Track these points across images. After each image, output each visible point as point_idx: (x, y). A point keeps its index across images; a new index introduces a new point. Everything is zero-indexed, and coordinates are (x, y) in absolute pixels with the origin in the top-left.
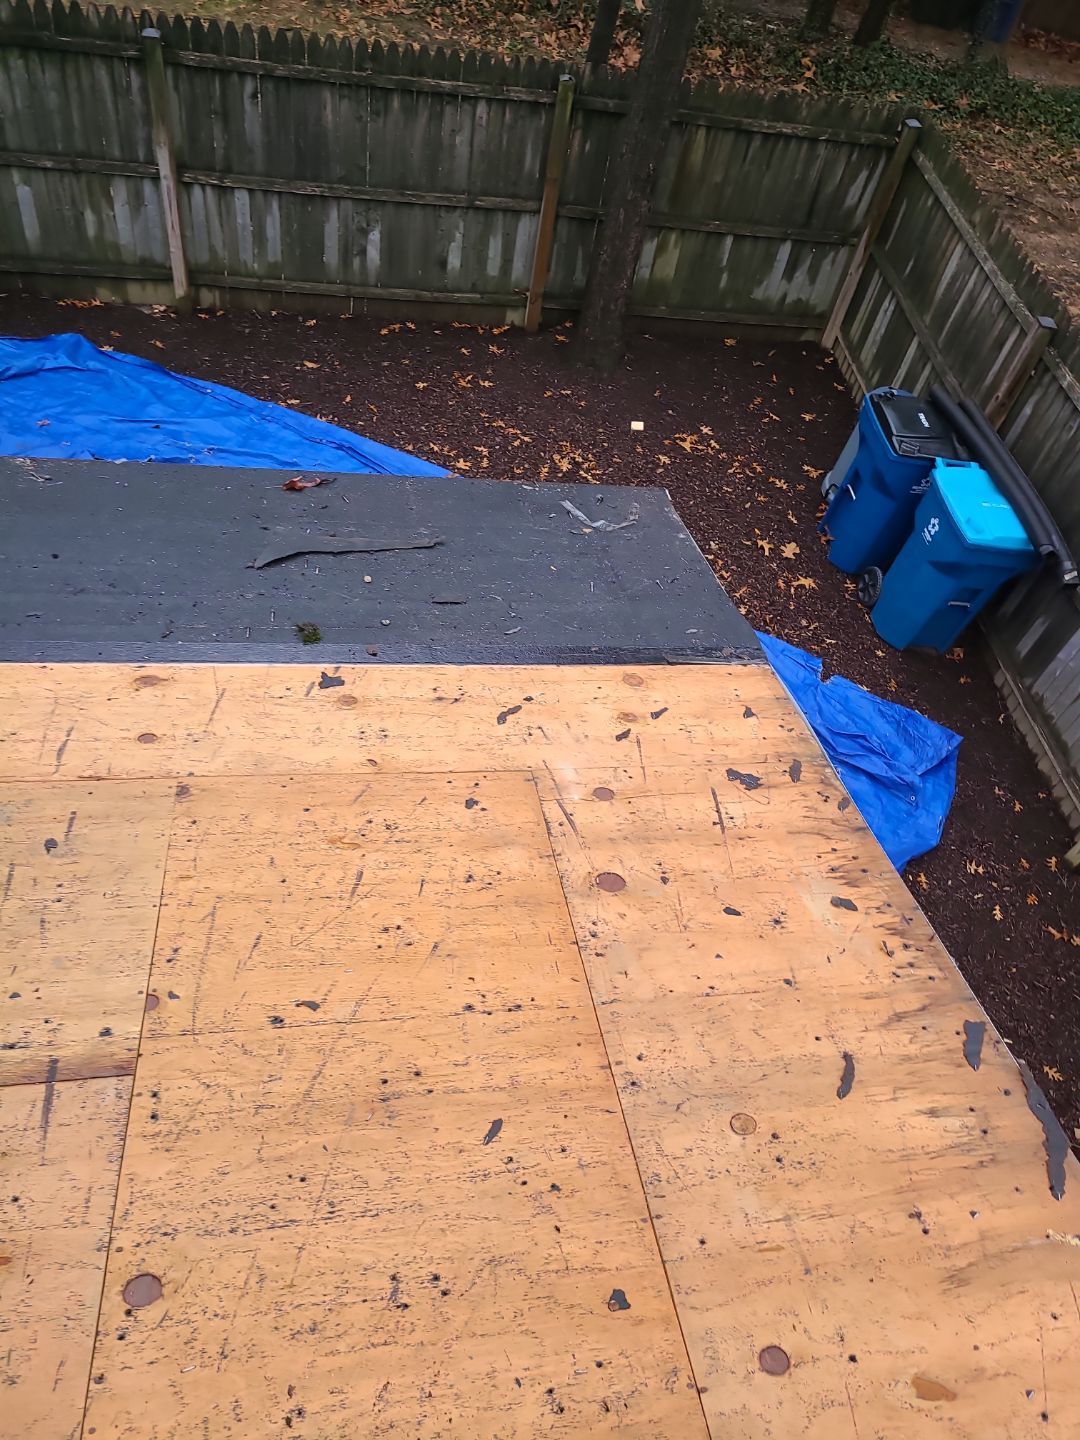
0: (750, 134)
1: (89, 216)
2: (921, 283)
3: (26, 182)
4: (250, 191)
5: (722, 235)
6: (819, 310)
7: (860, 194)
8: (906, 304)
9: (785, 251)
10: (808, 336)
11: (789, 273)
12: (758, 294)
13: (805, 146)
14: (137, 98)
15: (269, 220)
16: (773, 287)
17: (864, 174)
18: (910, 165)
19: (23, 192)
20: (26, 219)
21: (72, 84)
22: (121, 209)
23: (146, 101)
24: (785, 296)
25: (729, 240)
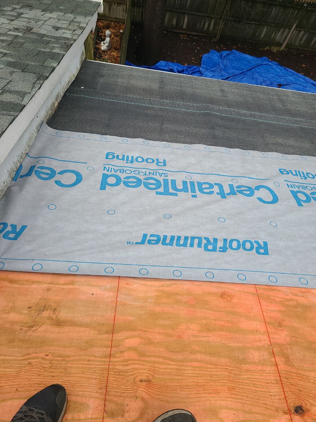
1: (274, 34)
3: (267, 28)
4: (305, 31)
14: (295, 15)
15: (305, 37)
19: (265, 30)
20: (262, 34)
21: (285, 12)
22: (280, 33)
23: (296, 16)
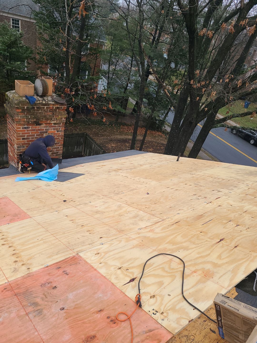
0: (70, 137)
2: (91, 148)
5: (69, 147)
6: (81, 151)
7: (82, 140)
8: (90, 150)
9: (76, 147)
10: (80, 154)
11: (77, 148)
12: (74, 151)
13: (75, 137)
16: (75, 150)
17: (82, 139)
18: (86, 137)
24: (77, 151)
25: (70, 147)
